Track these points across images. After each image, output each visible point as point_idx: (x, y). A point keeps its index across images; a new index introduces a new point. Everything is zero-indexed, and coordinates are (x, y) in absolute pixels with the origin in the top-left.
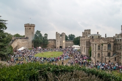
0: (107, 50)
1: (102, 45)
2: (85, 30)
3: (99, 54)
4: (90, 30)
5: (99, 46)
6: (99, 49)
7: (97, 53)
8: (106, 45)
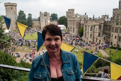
0: (98, 31)
1: (94, 26)
2: (69, 10)
3: (91, 35)
4: (73, 10)
5: (91, 28)
6: (91, 30)
7: (90, 34)
8: (98, 27)
